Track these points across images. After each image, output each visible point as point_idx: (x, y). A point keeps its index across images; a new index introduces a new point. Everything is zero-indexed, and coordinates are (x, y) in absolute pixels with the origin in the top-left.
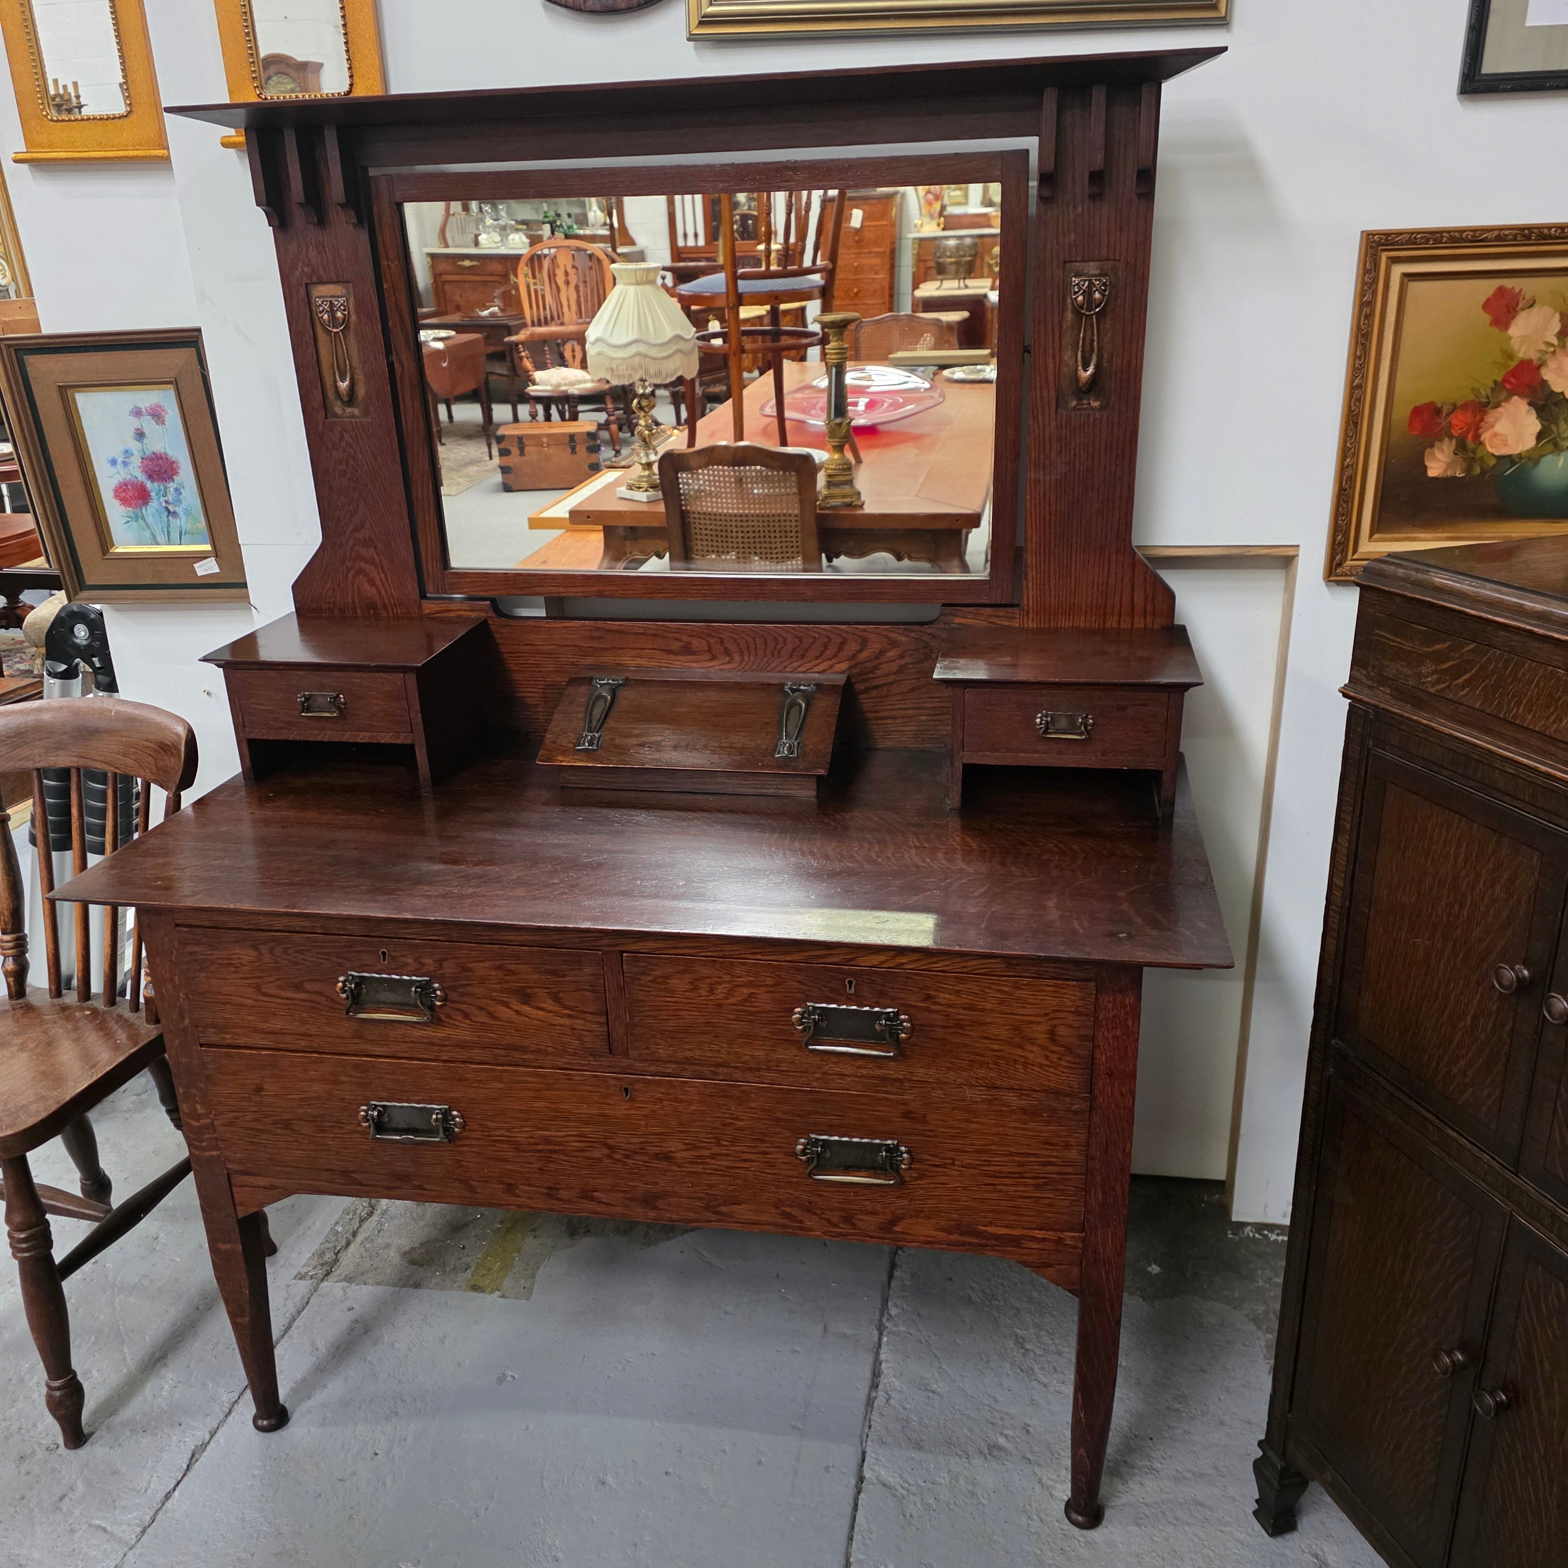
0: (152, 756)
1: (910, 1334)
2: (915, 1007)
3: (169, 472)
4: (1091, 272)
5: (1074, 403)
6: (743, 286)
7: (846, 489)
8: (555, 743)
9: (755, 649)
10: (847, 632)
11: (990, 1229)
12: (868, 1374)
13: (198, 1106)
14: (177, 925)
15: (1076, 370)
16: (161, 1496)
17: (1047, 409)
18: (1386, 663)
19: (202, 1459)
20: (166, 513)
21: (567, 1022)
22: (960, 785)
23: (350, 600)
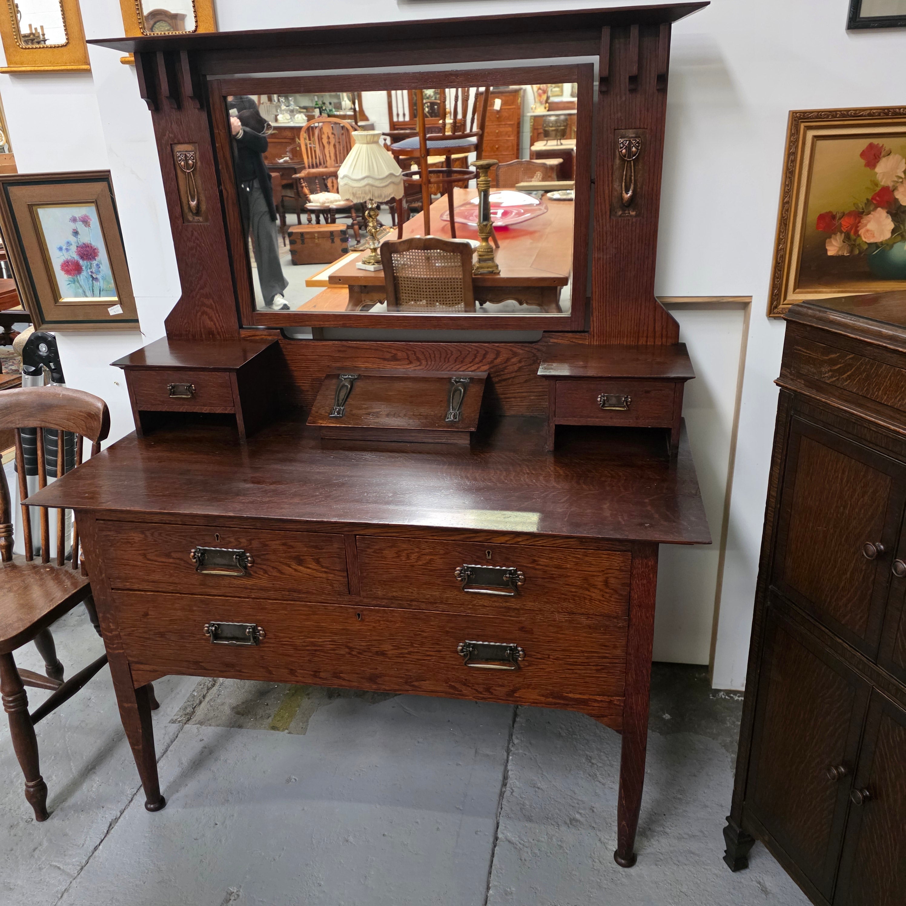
0: (84, 421)
1: (525, 754)
2: (526, 567)
3: (93, 254)
4: (631, 136)
5: (620, 213)
6: (430, 144)
7: (490, 263)
8: (317, 412)
9: (434, 357)
10: (488, 347)
11: (571, 695)
12: (501, 778)
13: (111, 624)
14: (97, 520)
15: (622, 193)
16: (92, 848)
17: (604, 216)
18: (802, 366)
19: (116, 827)
20: (91, 279)
21: (324, 575)
22: (553, 436)
23: (199, 329)
